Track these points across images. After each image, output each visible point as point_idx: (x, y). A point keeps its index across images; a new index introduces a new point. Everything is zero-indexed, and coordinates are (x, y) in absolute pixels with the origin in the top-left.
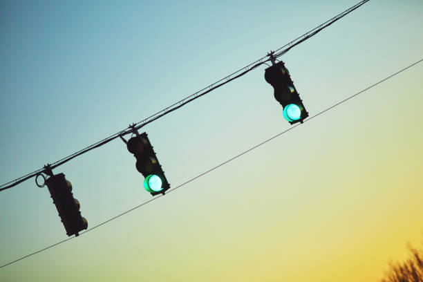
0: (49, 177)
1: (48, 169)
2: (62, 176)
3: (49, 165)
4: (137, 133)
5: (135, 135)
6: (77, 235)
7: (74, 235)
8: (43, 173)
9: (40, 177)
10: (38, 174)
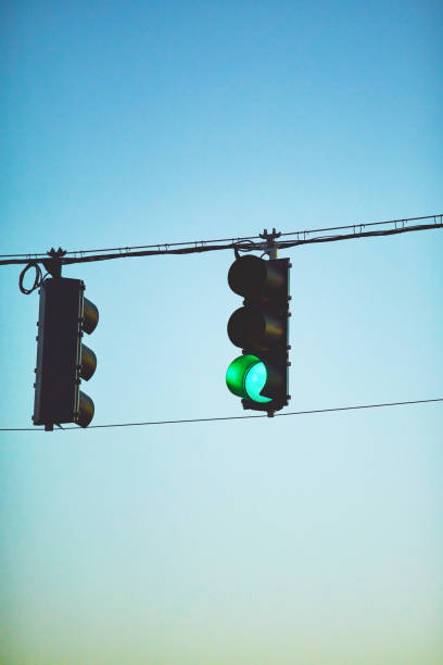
0: (50, 276)
1: (56, 260)
2: (78, 286)
3: (61, 252)
4: (272, 254)
5: (266, 257)
6: (49, 428)
7: (43, 427)
8: (41, 266)
9: (33, 269)
10: (32, 263)
